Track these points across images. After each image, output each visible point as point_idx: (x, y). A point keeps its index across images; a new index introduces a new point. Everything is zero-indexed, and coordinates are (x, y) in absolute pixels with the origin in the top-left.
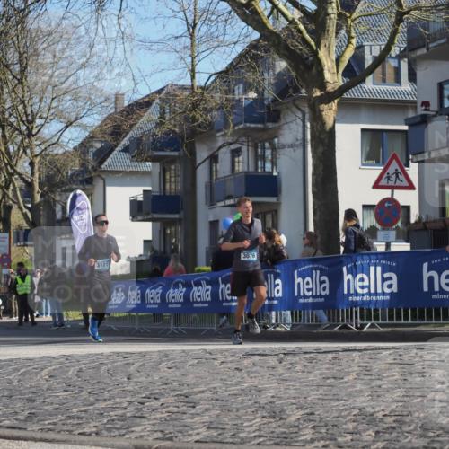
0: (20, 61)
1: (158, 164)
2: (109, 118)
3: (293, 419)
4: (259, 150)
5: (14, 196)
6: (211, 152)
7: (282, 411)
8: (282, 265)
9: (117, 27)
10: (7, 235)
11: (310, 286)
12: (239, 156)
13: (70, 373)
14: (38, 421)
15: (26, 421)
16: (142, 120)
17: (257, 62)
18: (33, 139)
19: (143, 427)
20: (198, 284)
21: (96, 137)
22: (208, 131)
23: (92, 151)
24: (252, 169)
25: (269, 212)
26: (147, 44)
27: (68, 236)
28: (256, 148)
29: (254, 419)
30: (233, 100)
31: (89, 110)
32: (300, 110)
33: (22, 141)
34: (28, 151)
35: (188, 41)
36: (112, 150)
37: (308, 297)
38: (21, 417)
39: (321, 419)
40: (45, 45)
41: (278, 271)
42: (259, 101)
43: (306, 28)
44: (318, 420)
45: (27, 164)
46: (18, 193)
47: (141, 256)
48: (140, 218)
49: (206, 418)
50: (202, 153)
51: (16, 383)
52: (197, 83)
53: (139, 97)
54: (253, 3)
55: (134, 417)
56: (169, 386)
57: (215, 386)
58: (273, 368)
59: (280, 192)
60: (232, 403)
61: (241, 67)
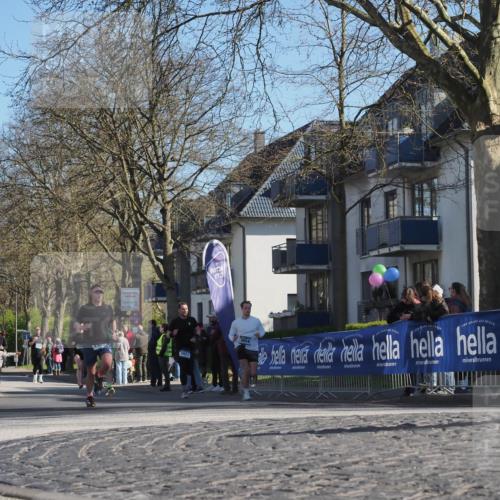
0: (150, 98)
1: (302, 211)
2: (247, 159)
3: (459, 493)
4: (417, 193)
5: (144, 247)
6: (362, 196)
7: (447, 484)
8: (442, 322)
9: (256, 57)
11: (475, 345)
12: (393, 199)
13: (209, 442)
14: (175, 495)
15: (161, 494)
16: (285, 160)
17: (412, 94)
18: (165, 184)
20: (349, 343)
21: (235, 181)
22: (358, 172)
23: (230, 196)
24: (408, 213)
25: (426, 262)
26: (291, 76)
27: (204, 290)
28: (413, 190)
29: (415, 493)
30: (387, 136)
32: (463, 146)
33: (153, 186)
34: (159, 197)
35: (336, 71)
36: (253, 194)
37: (473, 357)
38: (156, 491)
39: (491, 493)
40: (177, 79)
41: (439, 328)
42: (416, 137)
43: (468, 54)
44: (487, 494)
45: (158, 212)
46: (149, 243)
47: (284, 311)
48: (283, 270)
49: (361, 492)
50: (352, 196)
51: (150, 453)
52: (345, 119)
53: (282, 135)
54: (408, 27)
55: (281, 490)
56: (319, 456)
57: (371, 456)
58: (436, 436)
59: (441, 239)
60: (391, 475)
61: (395, 100)
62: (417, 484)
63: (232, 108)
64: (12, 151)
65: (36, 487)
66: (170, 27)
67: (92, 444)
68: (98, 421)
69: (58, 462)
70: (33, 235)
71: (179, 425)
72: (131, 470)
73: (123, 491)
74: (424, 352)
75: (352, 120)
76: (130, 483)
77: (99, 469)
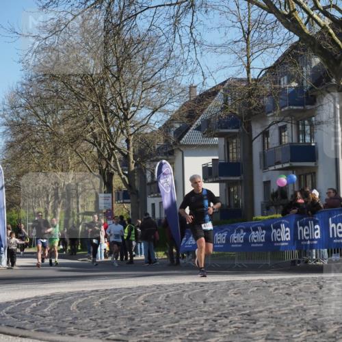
0: (117, 63)
1: (223, 139)
2: (184, 105)
3: (331, 332)
4: (300, 126)
5: (115, 165)
6: (263, 129)
7: (323, 326)
8: (319, 214)
9: (190, 35)
10: (110, 195)
12: (285, 131)
13: (160, 298)
14: (137, 335)
15: (127, 335)
16: (210, 105)
17: (297, 60)
18: (128, 122)
19: (216, 339)
20: (255, 229)
21: (176, 120)
22: (261, 113)
23: (173, 130)
24: (295, 140)
25: (309, 174)
26: (214, 48)
27: (156, 195)
28: (298, 125)
29: (301, 332)
30: (280, 88)
31: (170, 99)
33: (120, 124)
34: (125, 131)
35: (245, 44)
36: (188, 129)
37: (340, 239)
38: (124, 332)
40: (136, 51)
41: (317, 219)
42: (300, 89)
43: (334, 32)
45: (124, 141)
46: (118, 163)
48: (210, 180)
49: (264, 331)
50: (257, 130)
51: (119, 306)
52: (251, 77)
53: (208, 88)
54: (294, 14)
55: (210, 331)
56: (235, 307)
57: (270, 307)
58: (315, 293)
59: (318, 158)
60: (284, 320)
61: (285, 63)
62: (303, 326)
63: (174, 70)
64: (23, 101)
65: (42, 331)
66: (130, 15)
67: (80, 301)
68: (84, 285)
69: (57, 313)
70: (38, 158)
71: (139, 287)
72: (107, 318)
73: (101, 332)
74: (307, 235)
75: (256, 77)
76: (106, 327)
77: (85, 318)
